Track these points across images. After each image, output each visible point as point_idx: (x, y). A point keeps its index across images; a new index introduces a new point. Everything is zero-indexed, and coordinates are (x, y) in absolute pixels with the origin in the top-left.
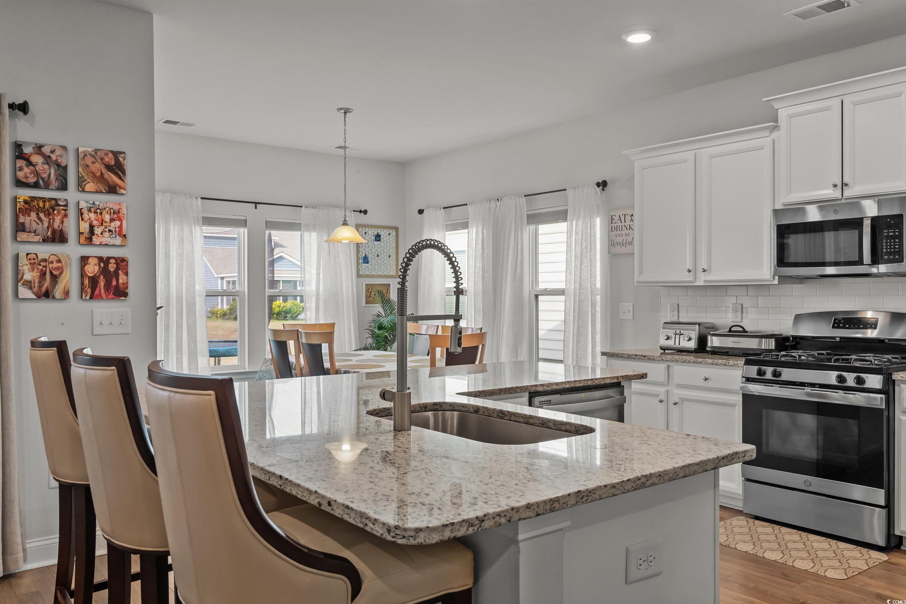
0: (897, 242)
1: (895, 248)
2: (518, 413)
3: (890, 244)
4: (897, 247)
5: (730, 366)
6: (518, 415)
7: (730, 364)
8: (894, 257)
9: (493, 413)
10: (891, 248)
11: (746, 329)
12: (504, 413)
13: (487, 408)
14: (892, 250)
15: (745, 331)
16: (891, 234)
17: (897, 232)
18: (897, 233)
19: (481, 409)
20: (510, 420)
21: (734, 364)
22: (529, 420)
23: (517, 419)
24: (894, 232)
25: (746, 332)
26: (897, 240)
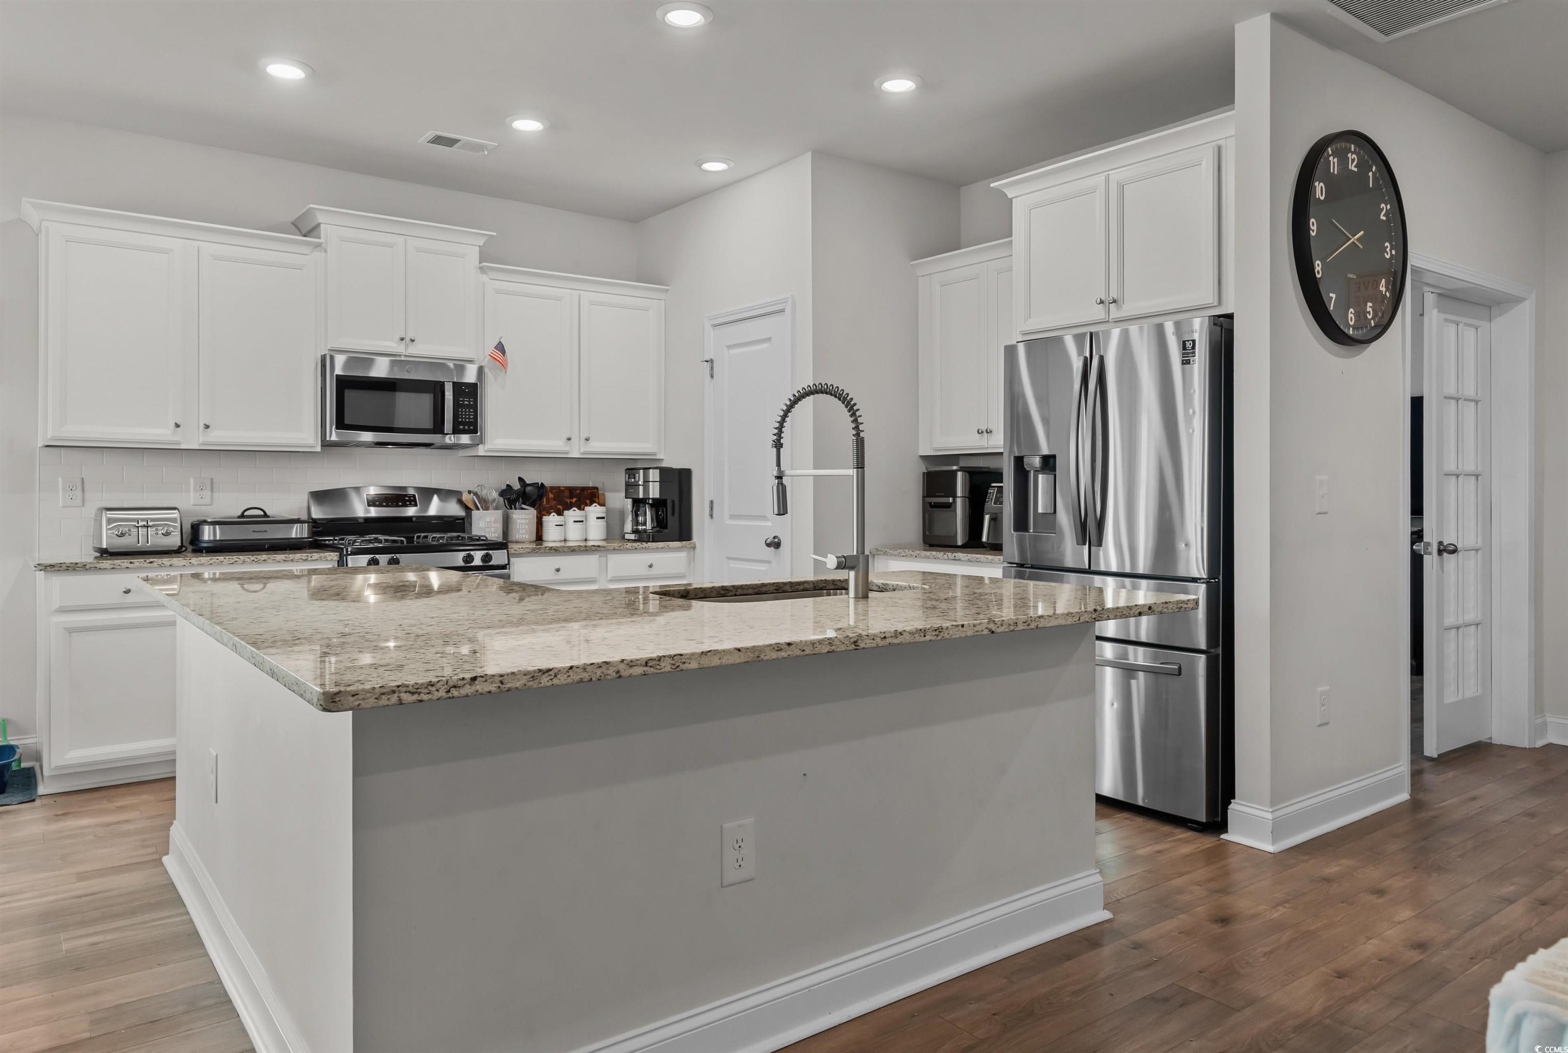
0: (472, 412)
1: (469, 418)
2: (746, 585)
3: (466, 413)
4: (472, 417)
5: (313, 560)
6: (746, 587)
7: (314, 558)
8: (469, 427)
9: (712, 592)
10: (466, 418)
11: (268, 514)
12: (727, 588)
13: (701, 588)
14: (467, 420)
15: (265, 515)
16: (466, 403)
17: (472, 401)
18: (472, 403)
19: (691, 592)
20: (736, 595)
21: (320, 557)
22: (761, 589)
23: (745, 592)
24: (469, 401)
25: (268, 517)
26: (472, 410)
